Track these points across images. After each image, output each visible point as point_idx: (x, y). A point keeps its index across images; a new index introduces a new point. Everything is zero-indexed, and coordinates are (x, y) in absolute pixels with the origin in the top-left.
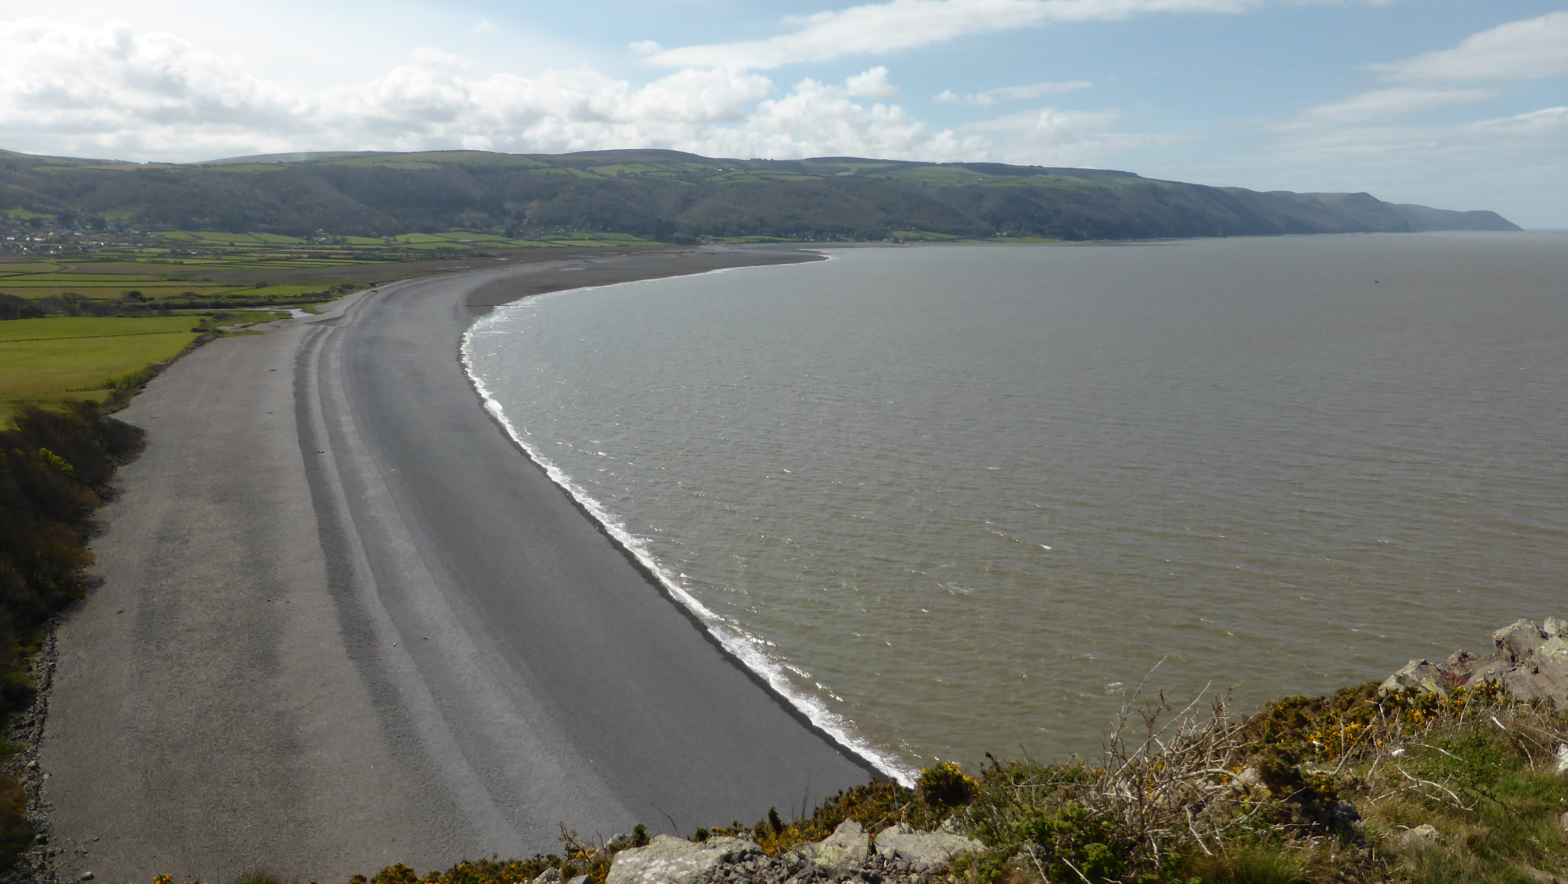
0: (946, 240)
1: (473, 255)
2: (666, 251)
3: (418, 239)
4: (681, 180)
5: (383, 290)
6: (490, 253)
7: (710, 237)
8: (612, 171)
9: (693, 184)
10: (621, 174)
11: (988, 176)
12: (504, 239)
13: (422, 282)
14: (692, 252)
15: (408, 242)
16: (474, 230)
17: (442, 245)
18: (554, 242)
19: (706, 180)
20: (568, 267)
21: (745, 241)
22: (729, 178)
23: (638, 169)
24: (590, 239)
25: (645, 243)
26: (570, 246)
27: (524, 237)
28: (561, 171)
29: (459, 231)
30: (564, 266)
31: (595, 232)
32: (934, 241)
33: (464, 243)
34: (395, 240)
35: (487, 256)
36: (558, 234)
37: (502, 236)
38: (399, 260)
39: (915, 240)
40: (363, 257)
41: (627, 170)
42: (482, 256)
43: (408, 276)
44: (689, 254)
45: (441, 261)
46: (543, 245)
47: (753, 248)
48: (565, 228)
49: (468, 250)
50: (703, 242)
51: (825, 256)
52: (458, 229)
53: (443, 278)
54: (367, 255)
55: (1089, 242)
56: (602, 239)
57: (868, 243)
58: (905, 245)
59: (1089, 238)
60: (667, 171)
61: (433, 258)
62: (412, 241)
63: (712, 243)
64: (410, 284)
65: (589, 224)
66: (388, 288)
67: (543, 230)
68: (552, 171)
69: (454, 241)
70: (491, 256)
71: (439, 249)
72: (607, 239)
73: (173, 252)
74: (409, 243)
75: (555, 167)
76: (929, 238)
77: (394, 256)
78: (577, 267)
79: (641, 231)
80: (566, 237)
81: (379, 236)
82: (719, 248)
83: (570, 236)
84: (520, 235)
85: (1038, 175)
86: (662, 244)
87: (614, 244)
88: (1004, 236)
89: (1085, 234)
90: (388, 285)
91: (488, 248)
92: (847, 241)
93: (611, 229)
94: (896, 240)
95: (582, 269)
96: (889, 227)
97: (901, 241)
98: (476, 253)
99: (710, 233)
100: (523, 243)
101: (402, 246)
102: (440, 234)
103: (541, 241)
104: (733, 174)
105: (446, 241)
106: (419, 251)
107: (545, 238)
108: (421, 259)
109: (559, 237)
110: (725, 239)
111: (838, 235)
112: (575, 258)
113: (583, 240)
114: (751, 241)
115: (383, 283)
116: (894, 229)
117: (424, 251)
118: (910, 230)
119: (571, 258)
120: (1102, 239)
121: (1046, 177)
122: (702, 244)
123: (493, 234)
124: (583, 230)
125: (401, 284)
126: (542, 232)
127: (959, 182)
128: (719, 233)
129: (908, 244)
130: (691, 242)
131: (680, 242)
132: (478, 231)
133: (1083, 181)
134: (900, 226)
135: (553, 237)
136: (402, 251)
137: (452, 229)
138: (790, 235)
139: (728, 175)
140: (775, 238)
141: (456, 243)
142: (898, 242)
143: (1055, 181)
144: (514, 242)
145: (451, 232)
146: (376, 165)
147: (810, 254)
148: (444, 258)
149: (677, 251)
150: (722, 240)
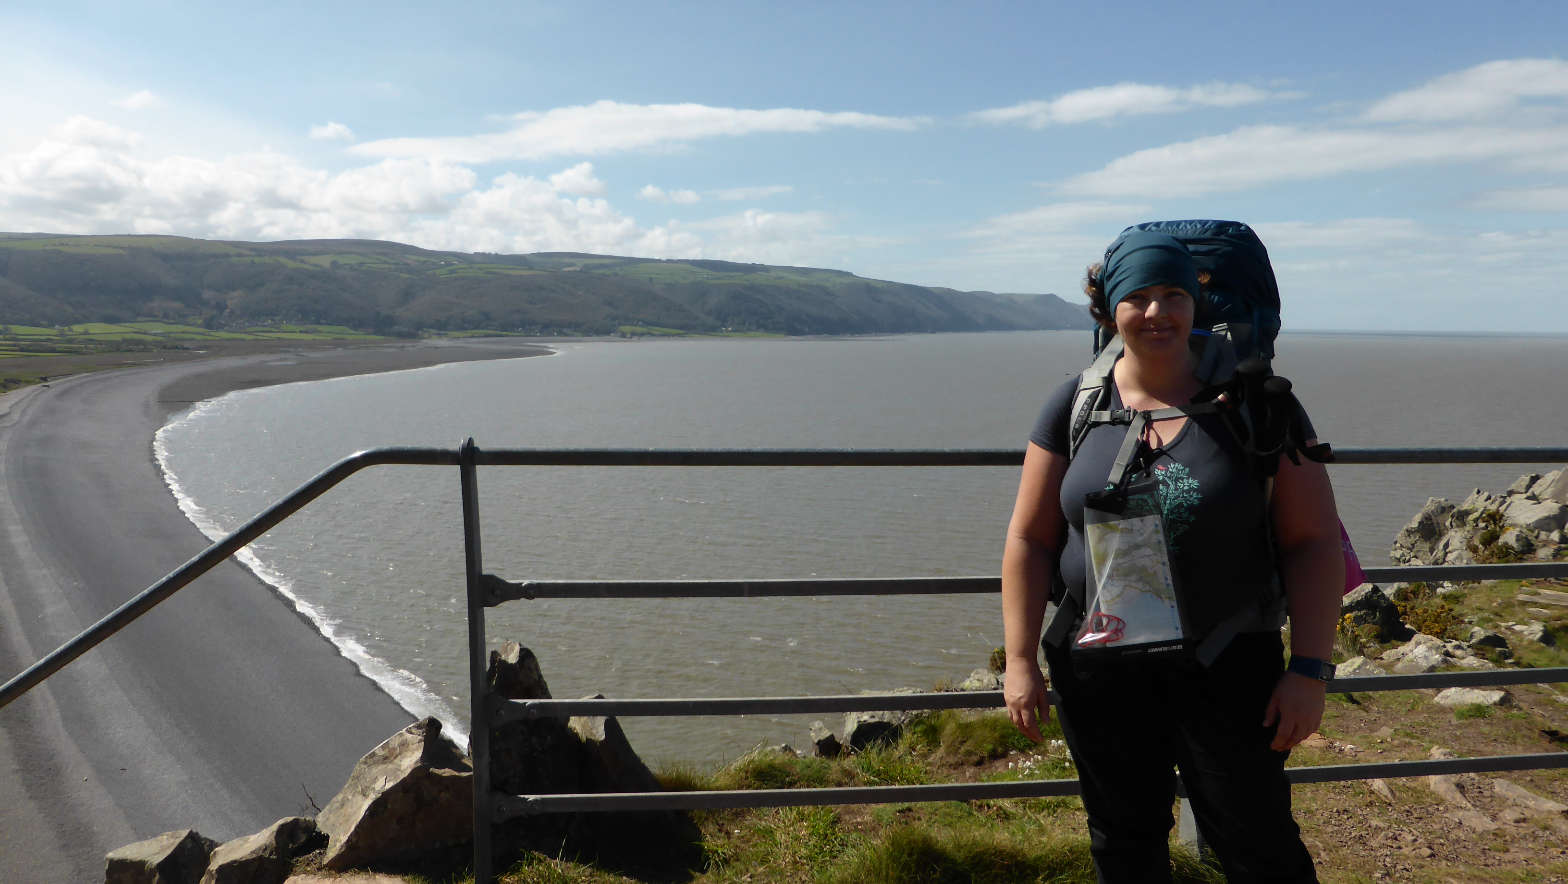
0: (673, 335)
1: (165, 347)
2: (386, 345)
3: (99, 330)
4: (401, 272)
5: (58, 385)
6: (186, 345)
7: (433, 331)
8: (325, 261)
9: (415, 277)
10: (334, 264)
11: (713, 273)
12: (202, 330)
13: (107, 375)
14: (414, 346)
15: (86, 333)
16: (166, 320)
17: (128, 336)
18: (260, 334)
19: (429, 272)
20: (277, 360)
21: (470, 335)
22: (452, 272)
23: (353, 260)
24: (301, 332)
25: (362, 337)
26: (278, 338)
27: (226, 328)
28: (267, 260)
29: (149, 321)
30: (273, 360)
31: (306, 324)
32: (661, 335)
33: (154, 335)
34: (71, 330)
35: (183, 348)
36: (265, 326)
37: (200, 326)
38: (76, 352)
39: (642, 335)
40: (31, 348)
41: (342, 260)
42: (177, 348)
43: (87, 370)
44: (410, 349)
45: (128, 354)
46: (249, 337)
47: (476, 343)
48: (272, 320)
49: (160, 342)
50: (426, 335)
51: (551, 350)
52: (147, 319)
53: (130, 372)
54: (37, 347)
55: (811, 336)
56: (314, 332)
57: (596, 338)
58: (632, 339)
59: (810, 333)
60: (386, 263)
61: (118, 350)
62: (91, 331)
63: (435, 337)
64: (90, 379)
65: (300, 316)
66: (61, 383)
67: (247, 321)
68: (257, 260)
69: (143, 331)
70: (187, 349)
71: (125, 341)
72: (320, 332)
74: (88, 334)
75: (260, 256)
76: (656, 333)
77: (69, 347)
78: (289, 360)
79: (358, 324)
80: (273, 330)
81: (51, 325)
82: (443, 342)
83: (277, 328)
84: (221, 327)
85: (760, 273)
86: (382, 337)
87: (329, 337)
88: (727, 331)
89: (806, 329)
90: (63, 380)
91: (183, 339)
92: (573, 336)
93: (325, 321)
94: (623, 335)
95: (293, 363)
96: (617, 322)
97: (629, 335)
98: (169, 344)
99: (432, 327)
100: (224, 335)
101: (79, 337)
102: (124, 324)
103: (246, 333)
104: (455, 267)
105: (134, 333)
106: (100, 342)
107: (250, 329)
108: (103, 352)
109: (266, 329)
110: (449, 333)
111: (565, 330)
112: (285, 351)
113: (293, 332)
114: (477, 335)
115: (56, 377)
116: (621, 324)
117: (106, 342)
118: (637, 325)
119: (280, 352)
120: (824, 334)
121: (767, 274)
122: (424, 338)
123: (189, 325)
124: (293, 322)
125: (81, 378)
126: (247, 324)
127: (684, 278)
128: (442, 327)
129: (635, 338)
130: (412, 336)
131: (401, 335)
132: (171, 321)
133: (803, 279)
134: (627, 321)
135: (260, 329)
136: (79, 343)
137: (139, 319)
138: (516, 329)
139: (452, 268)
140: (500, 333)
141: (145, 334)
142: (625, 337)
143: (777, 278)
144: (212, 334)
145: (139, 322)
146: (47, 248)
147: (538, 349)
148: (131, 351)
149: (399, 345)
150: (446, 334)
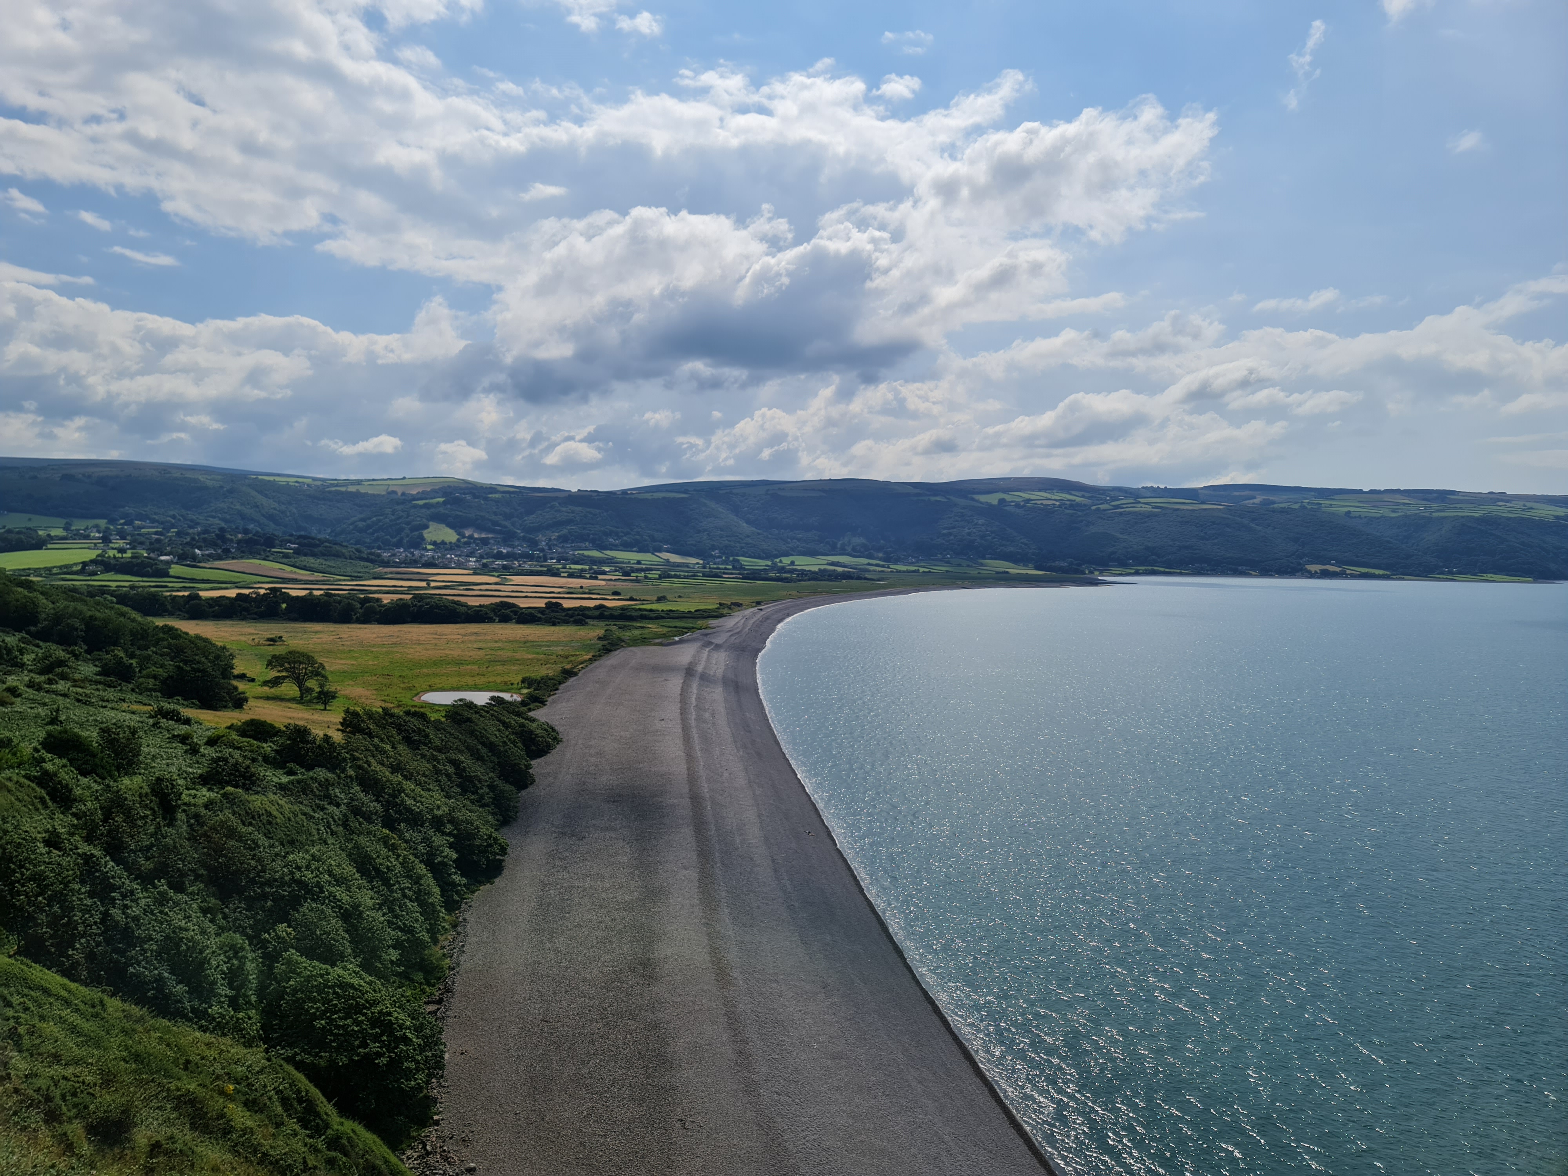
1: (853, 579)
4: (1064, 509)
6: (868, 576)
8: (993, 499)
9: (1078, 512)
10: (1002, 502)
11: (1433, 504)
17: (824, 567)
19: (1093, 507)
22: (1117, 507)
23: (1020, 497)
33: (844, 566)
35: (865, 580)
36: (936, 560)
38: (783, 581)
39: (1335, 575)
40: (752, 577)
41: (1009, 498)
42: (861, 579)
48: (943, 554)
49: (848, 573)
52: (839, 553)
54: (756, 576)
60: (1050, 499)
61: (814, 580)
62: (796, 563)
69: (835, 563)
70: (868, 580)
71: (820, 571)
73: (590, 569)
74: (794, 565)
77: (779, 576)
81: (766, 557)
84: (899, 560)
93: (990, 556)
96: (1304, 560)
98: (856, 576)
99: (1094, 563)
100: (901, 567)
101: (787, 567)
102: (822, 557)
104: (1122, 502)
105: (827, 564)
106: (802, 572)
108: (804, 580)
110: (1111, 569)
115: (768, 602)
116: (1308, 563)
117: (807, 572)
123: (871, 558)
126: (921, 557)
132: (858, 554)
136: (787, 572)
137: (833, 552)
139: (1116, 503)
141: (837, 565)
144: (892, 566)
145: (833, 555)
148: (825, 580)
150: (1108, 570)
